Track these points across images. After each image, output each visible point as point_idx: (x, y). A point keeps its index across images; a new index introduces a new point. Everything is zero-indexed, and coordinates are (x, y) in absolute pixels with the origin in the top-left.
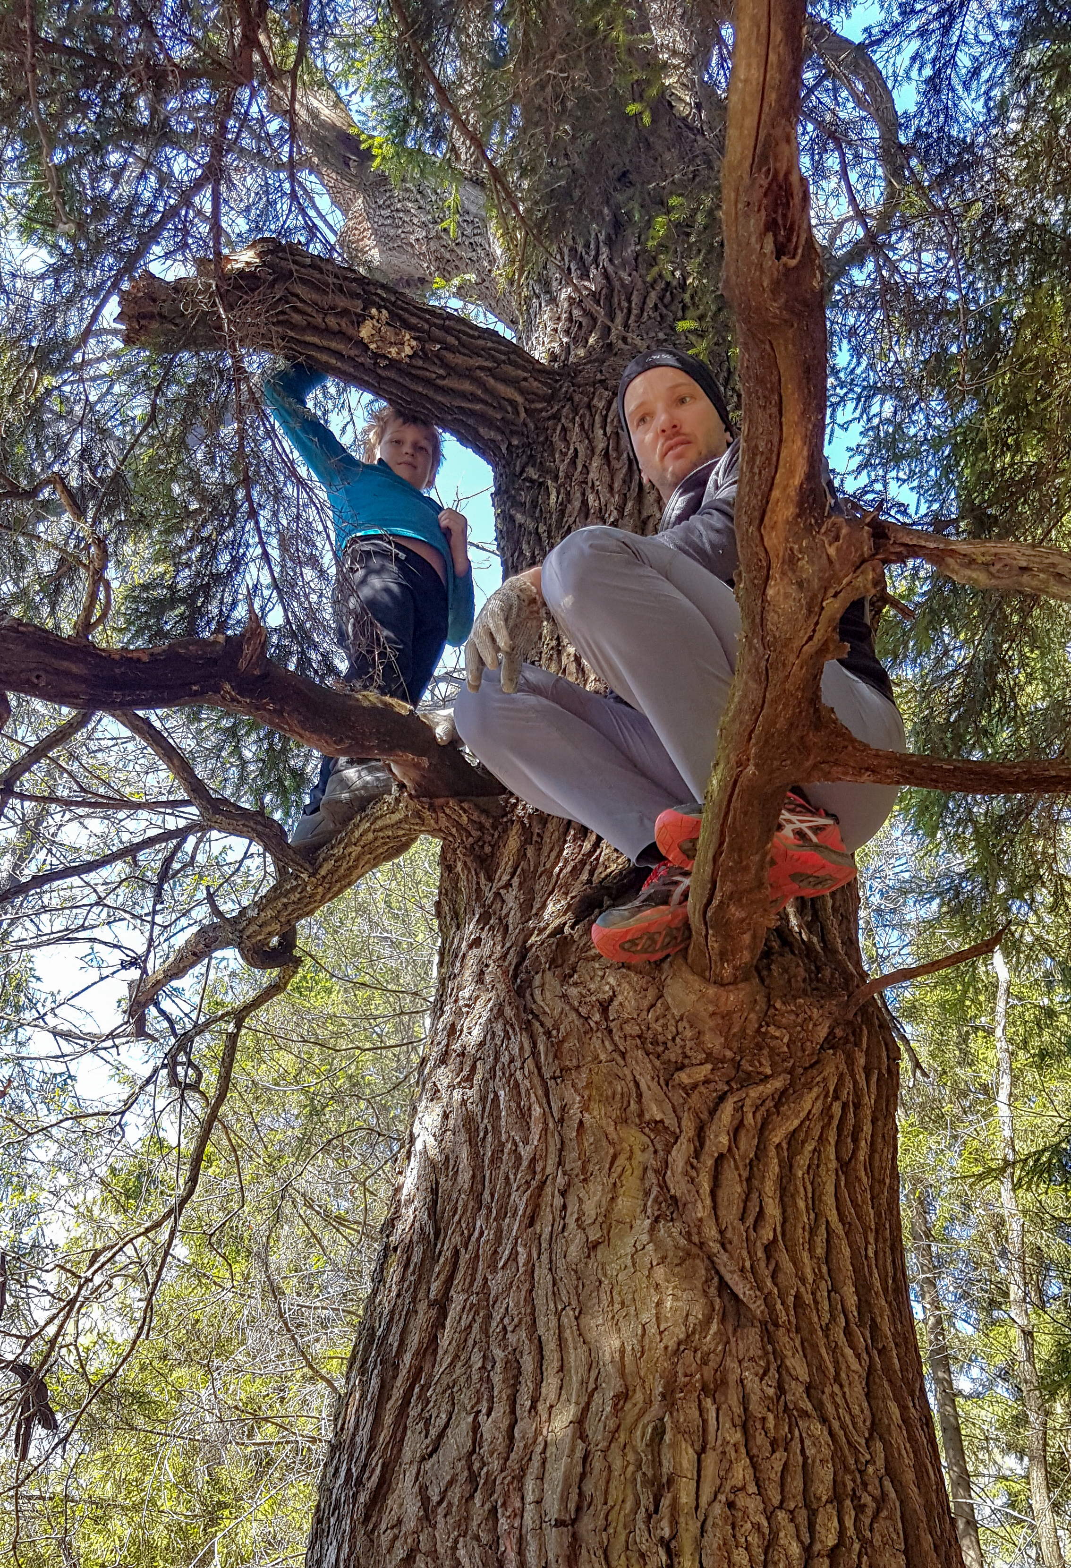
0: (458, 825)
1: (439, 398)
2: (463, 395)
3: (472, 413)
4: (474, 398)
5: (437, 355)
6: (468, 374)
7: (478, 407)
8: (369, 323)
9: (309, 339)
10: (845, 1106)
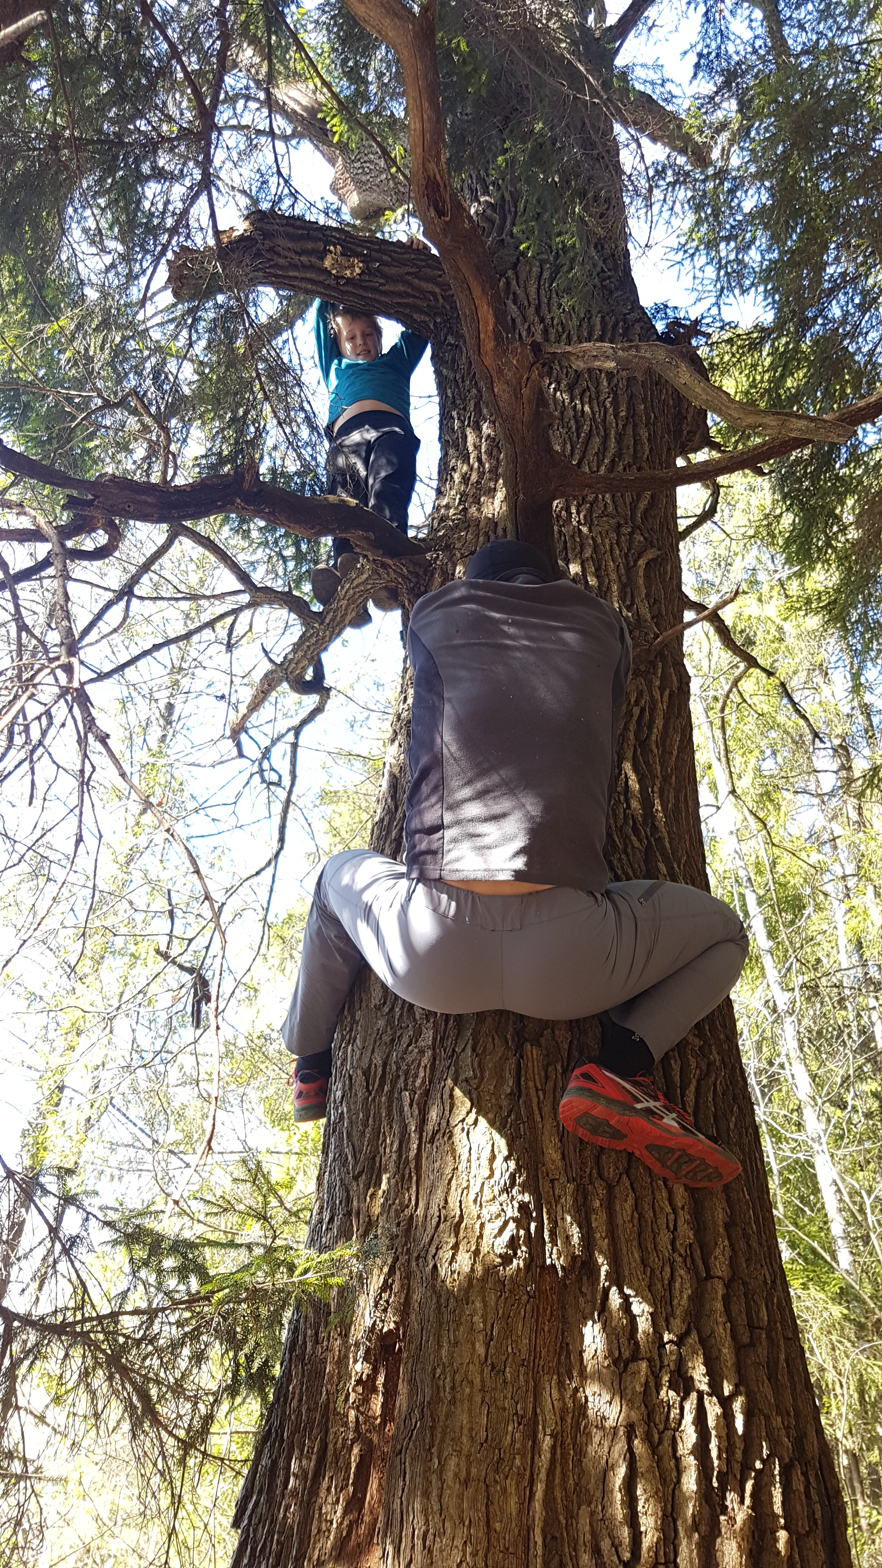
0: (402, 576)
1: (383, 299)
2: (400, 294)
3: (407, 305)
4: (408, 295)
5: (377, 270)
6: (399, 279)
7: (411, 300)
8: (329, 257)
9: (291, 274)
10: (643, 710)
